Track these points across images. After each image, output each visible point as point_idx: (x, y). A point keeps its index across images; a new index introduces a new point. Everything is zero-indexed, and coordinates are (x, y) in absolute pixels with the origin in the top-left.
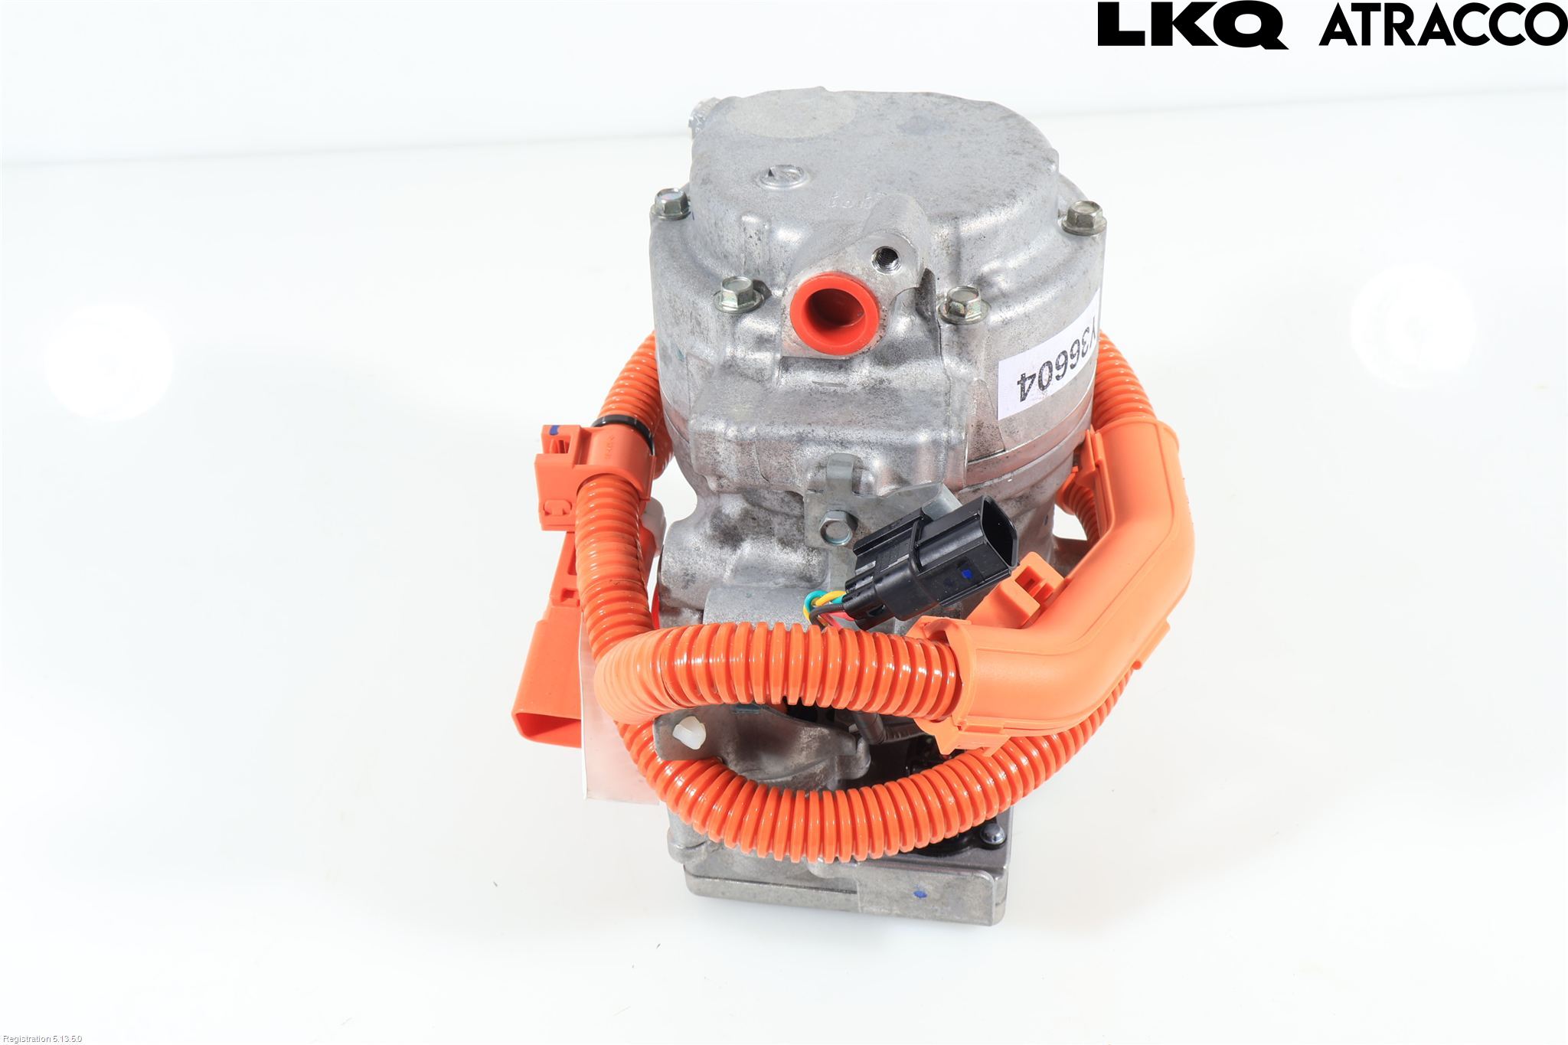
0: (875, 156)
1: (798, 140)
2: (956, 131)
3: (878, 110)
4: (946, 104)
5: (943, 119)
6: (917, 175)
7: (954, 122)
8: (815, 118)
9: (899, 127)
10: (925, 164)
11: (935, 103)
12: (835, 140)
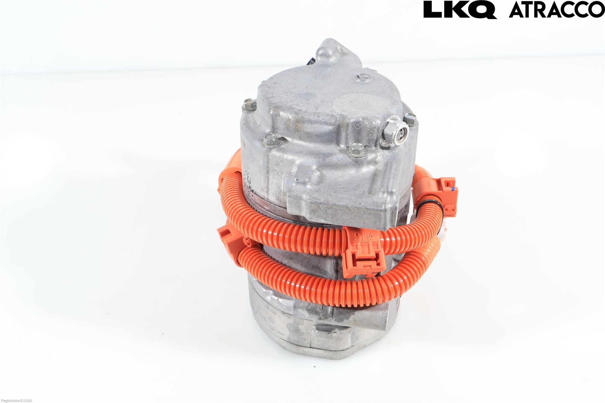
0: (328, 85)
1: (358, 93)
2: (294, 93)
3: (323, 104)
4: (294, 105)
5: (298, 98)
6: (314, 78)
7: (293, 97)
8: (351, 102)
9: (316, 96)
10: (310, 81)
11: (298, 106)
12: (343, 92)
